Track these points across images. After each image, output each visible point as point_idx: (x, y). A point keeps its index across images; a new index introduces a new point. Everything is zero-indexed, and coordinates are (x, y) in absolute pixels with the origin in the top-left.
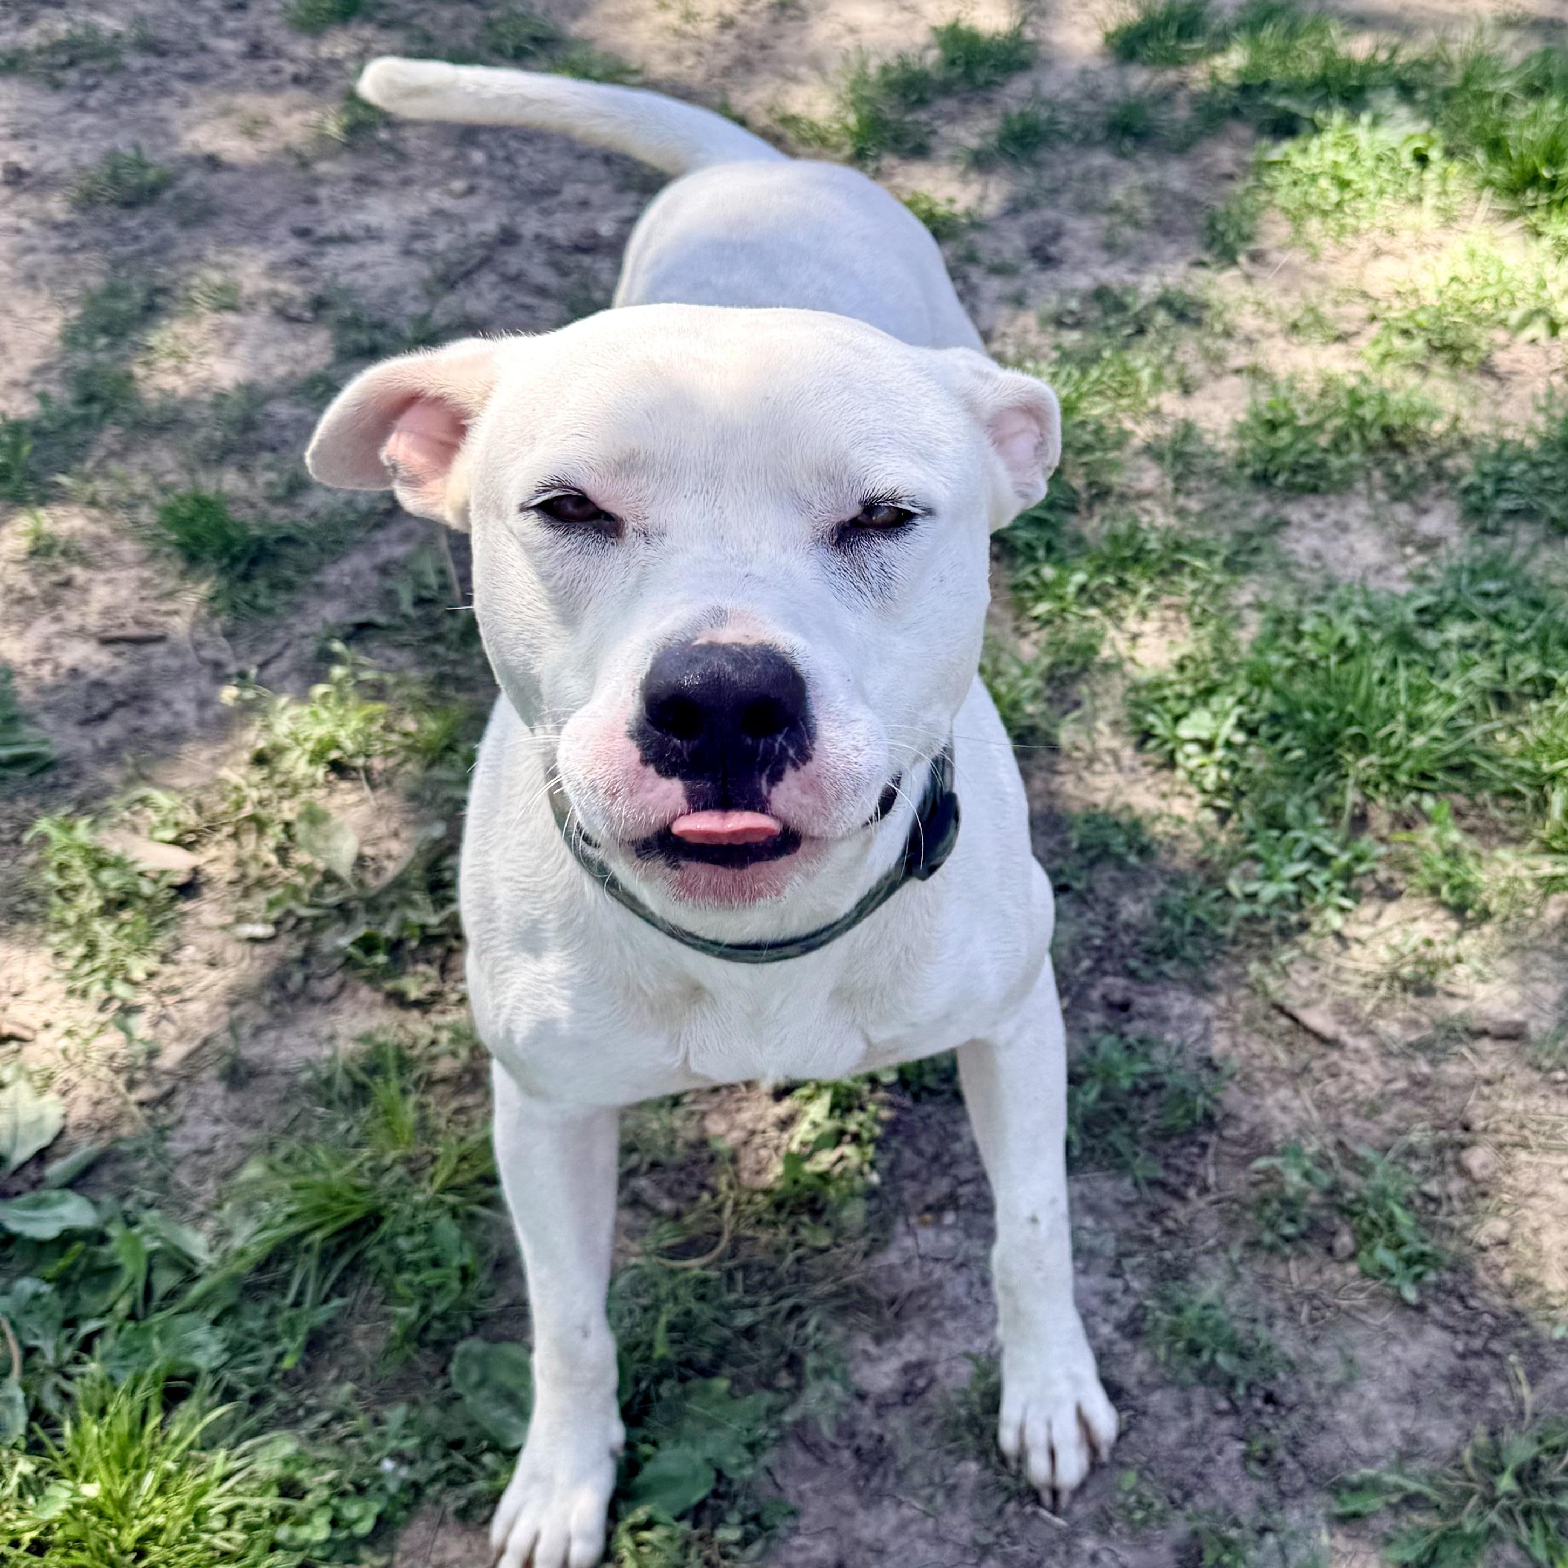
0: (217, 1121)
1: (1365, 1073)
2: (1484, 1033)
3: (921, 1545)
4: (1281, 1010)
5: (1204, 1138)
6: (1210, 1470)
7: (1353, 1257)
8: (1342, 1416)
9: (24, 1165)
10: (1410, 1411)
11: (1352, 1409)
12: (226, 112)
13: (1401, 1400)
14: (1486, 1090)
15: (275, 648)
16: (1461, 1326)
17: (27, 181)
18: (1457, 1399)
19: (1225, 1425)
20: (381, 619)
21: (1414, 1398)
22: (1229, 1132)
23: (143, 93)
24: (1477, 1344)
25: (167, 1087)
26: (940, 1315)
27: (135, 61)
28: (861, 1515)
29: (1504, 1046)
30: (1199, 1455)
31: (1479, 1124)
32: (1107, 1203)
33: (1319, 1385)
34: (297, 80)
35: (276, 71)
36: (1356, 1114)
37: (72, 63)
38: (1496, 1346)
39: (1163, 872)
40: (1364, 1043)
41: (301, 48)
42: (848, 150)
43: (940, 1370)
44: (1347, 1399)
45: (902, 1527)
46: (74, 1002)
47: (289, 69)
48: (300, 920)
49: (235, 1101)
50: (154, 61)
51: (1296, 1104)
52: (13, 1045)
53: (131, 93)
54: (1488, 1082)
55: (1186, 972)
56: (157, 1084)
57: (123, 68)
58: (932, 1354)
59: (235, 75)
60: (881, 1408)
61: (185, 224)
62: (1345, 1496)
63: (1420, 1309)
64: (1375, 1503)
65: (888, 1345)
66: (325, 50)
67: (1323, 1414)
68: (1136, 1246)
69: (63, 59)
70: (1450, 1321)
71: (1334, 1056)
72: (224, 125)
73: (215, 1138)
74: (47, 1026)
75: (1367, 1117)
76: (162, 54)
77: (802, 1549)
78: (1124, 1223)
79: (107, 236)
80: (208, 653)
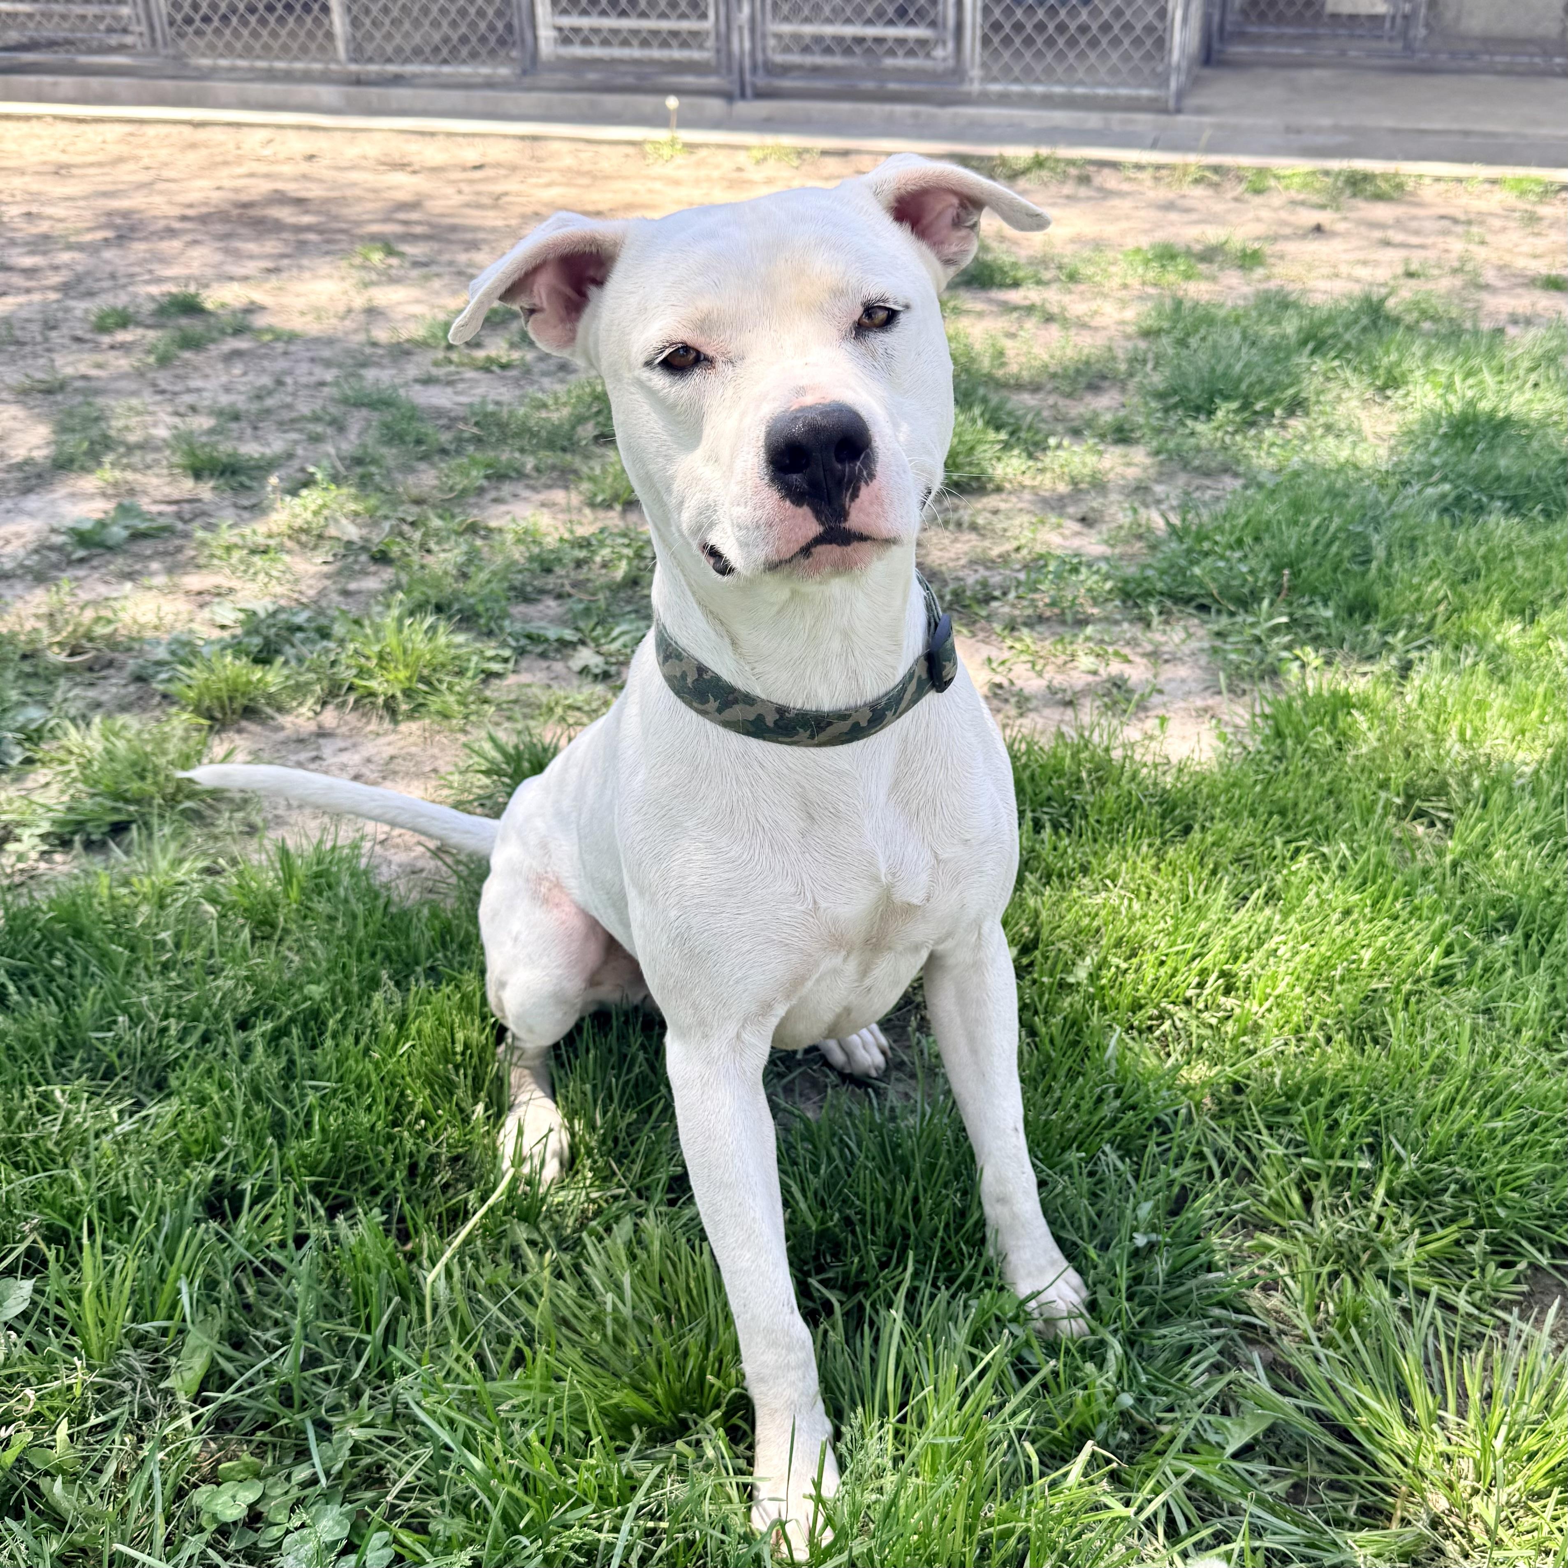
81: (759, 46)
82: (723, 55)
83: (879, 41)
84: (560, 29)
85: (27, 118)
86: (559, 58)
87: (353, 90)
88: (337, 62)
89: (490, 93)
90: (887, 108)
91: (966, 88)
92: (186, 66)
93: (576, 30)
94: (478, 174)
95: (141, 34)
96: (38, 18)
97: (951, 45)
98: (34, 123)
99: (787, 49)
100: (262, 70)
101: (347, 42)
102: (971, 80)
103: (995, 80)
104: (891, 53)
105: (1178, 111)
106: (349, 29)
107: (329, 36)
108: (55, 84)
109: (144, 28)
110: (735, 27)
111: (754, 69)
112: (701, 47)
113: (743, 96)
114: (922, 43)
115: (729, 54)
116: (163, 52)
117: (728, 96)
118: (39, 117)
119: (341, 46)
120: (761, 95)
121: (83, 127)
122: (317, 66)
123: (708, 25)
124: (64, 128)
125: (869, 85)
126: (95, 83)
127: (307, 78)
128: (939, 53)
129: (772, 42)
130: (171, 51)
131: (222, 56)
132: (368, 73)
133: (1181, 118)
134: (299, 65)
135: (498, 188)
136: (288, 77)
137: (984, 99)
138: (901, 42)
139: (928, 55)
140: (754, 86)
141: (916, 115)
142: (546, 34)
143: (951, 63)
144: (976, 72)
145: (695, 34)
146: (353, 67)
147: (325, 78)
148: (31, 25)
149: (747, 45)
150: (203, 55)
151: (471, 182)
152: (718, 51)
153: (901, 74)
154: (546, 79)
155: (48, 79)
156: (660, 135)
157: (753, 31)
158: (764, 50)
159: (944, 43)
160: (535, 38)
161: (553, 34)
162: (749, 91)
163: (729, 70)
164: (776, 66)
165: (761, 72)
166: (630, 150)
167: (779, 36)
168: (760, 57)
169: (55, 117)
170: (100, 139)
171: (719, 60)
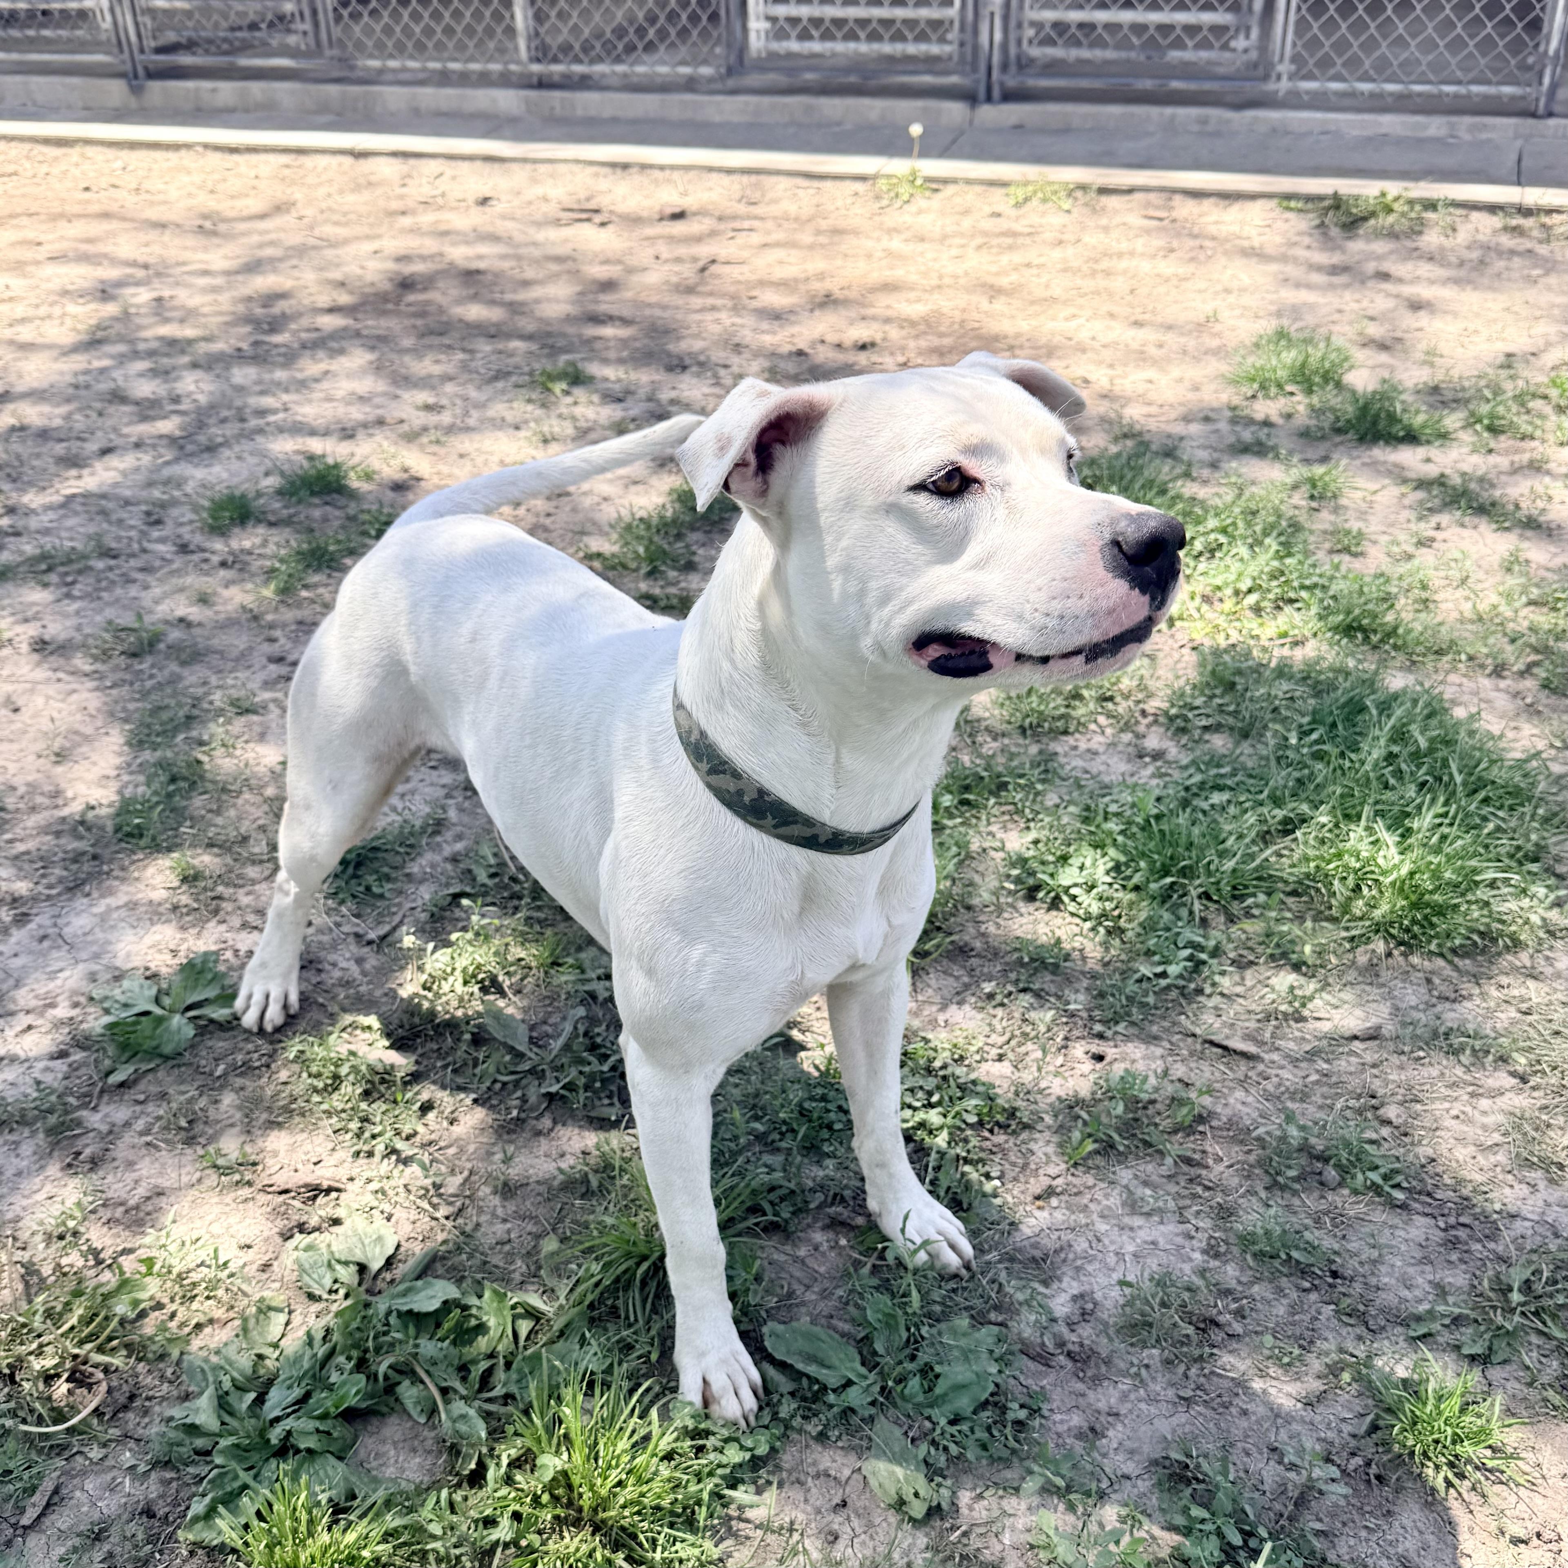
0: (505, 1221)
1: (1285, 1074)
2: (1356, 1037)
3: (1143, 1406)
4: (1212, 1043)
5: (1201, 1128)
6: (1318, 1325)
7: (1340, 1185)
8: (1386, 1280)
9: (380, 1271)
10: (1428, 1268)
11: (1388, 1274)
12: (182, 590)
13: (1420, 1262)
14: (1375, 1071)
15: (397, 919)
16: (1436, 1212)
17: (50, 648)
18: (1454, 1257)
19: (1314, 1296)
20: (468, 889)
21: (1426, 1260)
22: (1215, 1123)
23: (113, 582)
24: (1452, 1220)
25: (458, 1204)
26: (1079, 1263)
27: (100, 565)
28: (1091, 1394)
29: (1369, 1043)
30: (1307, 1318)
31: (1381, 1092)
32: (1154, 1178)
33: (1361, 1263)
34: (223, 564)
35: (206, 561)
36: (1292, 1099)
37: (50, 569)
38: (1462, 1220)
39: (1083, 973)
40: (1275, 1056)
41: (218, 545)
42: (645, 569)
43: (1098, 1296)
44: (1383, 1269)
45: (1124, 1397)
46: (362, 1161)
47: (215, 559)
48: (504, 1084)
49: (511, 1207)
50: (112, 562)
51: (1250, 1099)
52: (334, 1195)
53: (104, 584)
54: (1374, 1066)
55: (1133, 1030)
56: (450, 1204)
57: (90, 568)
58: (1087, 1287)
59: (175, 566)
60: (1071, 1325)
61: (183, 664)
62: (1413, 1325)
63: (1404, 1207)
64: (1436, 1327)
65: (1055, 1286)
66: (235, 544)
67: (1373, 1281)
68: (1188, 1202)
69: (44, 567)
70: (1428, 1210)
71: (1261, 1067)
72: (182, 598)
73: (509, 1232)
74: (351, 1179)
75: (1302, 1100)
76: (115, 557)
77: (1062, 1422)
78: (1173, 1188)
79: (128, 677)
80: (346, 929)
81: (1012, 37)
82: (968, 49)
83: (1165, 29)
84: (773, 20)
85: (176, 147)
86: (773, 56)
87: (533, 94)
88: (518, 62)
89: (688, 97)
90: (1169, 111)
91: (1271, 86)
92: (352, 68)
93: (794, 21)
94: (678, 228)
95: (305, 33)
96: (197, 16)
97: (1255, 33)
98: (183, 153)
99: (1048, 41)
100: (434, 71)
101: (529, 39)
102: (1279, 77)
103: (1310, 77)
104: (1179, 44)
105: (1550, 114)
106: (531, 22)
107: (511, 31)
108: (214, 90)
109: (307, 26)
110: (985, 13)
111: (1005, 67)
112: (942, 40)
113: (989, 99)
114: (1218, 30)
115: (976, 48)
116: (328, 53)
117: (970, 98)
118: (188, 146)
119: (522, 44)
120: (1010, 96)
121: (236, 157)
122: (495, 67)
123: (953, 12)
124: (216, 158)
125: (1147, 84)
126: (256, 88)
127: (484, 80)
128: (1240, 43)
129: (1030, 32)
130: (336, 52)
131: (391, 56)
132: (551, 74)
133: (1552, 122)
134: (475, 66)
135: (704, 251)
136: (464, 80)
137: (1293, 101)
138: (1192, 30)
139: (1225, 47)
140: (1002, 84)
141: (1204, 121)
142: (757, 26)
143: (1254, 55)
144: (1285, 68)
145: (936, 24)
146: (536, 68)
147: (505, 81)
148: (190, 24)
149: (998, 36)
150: (371, 56)
151: (671, 239)
152: (962, 44)
153: (1188, 71)
154: (754, 79)
155: (206, 85)
156: (899, 166)
157: (1006, 18)
158: (1019, 42)
159: (1248, 29)
160: (745, 29)
161: (766, 25)
162: (996, 93)
163: (975, 69)
164: (1032, 61)
165: (1013, 69)
166: (859, 186)
167: (1038, 26)
168: (1013, 51)
169: (206, 146)
170: (252, 174)
171: (962, 55)
